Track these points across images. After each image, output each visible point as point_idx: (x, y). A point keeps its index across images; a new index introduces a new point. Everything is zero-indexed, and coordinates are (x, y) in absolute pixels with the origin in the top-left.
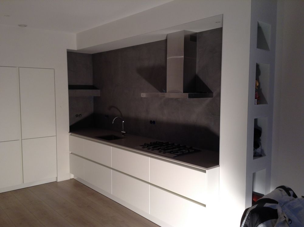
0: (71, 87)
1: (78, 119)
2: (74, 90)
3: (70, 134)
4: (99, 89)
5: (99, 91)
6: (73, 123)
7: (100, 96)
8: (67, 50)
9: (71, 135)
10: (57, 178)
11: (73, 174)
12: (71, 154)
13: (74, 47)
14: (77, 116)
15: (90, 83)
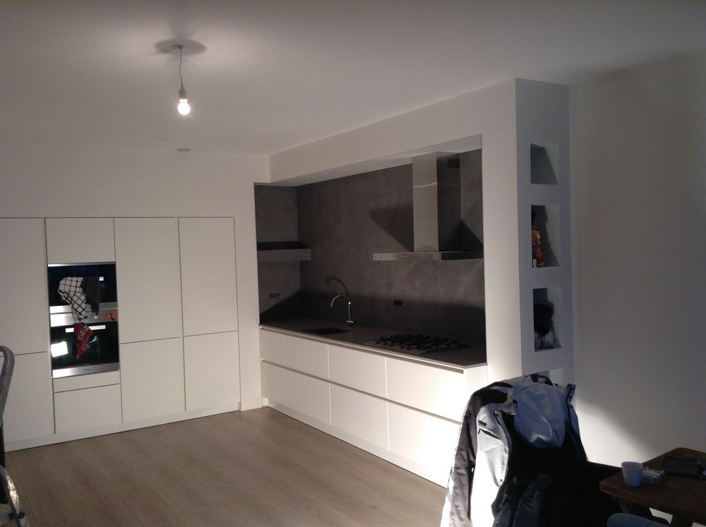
0: (261, 246)
1: (274, 302)
2: (267, 252)
3: (261, 327)
4: (308, 248)
5: (309, 251)
6: (267, 308)
7: (309, 259)
8: (255, 183)
9: (262, 329)
10: (240, 403)
11: (266, 397)
12: (263, 363)
13: (266, 178)
14: (272, 296)
15: (294, 237)
